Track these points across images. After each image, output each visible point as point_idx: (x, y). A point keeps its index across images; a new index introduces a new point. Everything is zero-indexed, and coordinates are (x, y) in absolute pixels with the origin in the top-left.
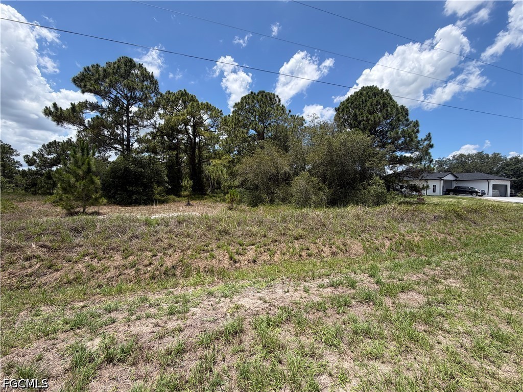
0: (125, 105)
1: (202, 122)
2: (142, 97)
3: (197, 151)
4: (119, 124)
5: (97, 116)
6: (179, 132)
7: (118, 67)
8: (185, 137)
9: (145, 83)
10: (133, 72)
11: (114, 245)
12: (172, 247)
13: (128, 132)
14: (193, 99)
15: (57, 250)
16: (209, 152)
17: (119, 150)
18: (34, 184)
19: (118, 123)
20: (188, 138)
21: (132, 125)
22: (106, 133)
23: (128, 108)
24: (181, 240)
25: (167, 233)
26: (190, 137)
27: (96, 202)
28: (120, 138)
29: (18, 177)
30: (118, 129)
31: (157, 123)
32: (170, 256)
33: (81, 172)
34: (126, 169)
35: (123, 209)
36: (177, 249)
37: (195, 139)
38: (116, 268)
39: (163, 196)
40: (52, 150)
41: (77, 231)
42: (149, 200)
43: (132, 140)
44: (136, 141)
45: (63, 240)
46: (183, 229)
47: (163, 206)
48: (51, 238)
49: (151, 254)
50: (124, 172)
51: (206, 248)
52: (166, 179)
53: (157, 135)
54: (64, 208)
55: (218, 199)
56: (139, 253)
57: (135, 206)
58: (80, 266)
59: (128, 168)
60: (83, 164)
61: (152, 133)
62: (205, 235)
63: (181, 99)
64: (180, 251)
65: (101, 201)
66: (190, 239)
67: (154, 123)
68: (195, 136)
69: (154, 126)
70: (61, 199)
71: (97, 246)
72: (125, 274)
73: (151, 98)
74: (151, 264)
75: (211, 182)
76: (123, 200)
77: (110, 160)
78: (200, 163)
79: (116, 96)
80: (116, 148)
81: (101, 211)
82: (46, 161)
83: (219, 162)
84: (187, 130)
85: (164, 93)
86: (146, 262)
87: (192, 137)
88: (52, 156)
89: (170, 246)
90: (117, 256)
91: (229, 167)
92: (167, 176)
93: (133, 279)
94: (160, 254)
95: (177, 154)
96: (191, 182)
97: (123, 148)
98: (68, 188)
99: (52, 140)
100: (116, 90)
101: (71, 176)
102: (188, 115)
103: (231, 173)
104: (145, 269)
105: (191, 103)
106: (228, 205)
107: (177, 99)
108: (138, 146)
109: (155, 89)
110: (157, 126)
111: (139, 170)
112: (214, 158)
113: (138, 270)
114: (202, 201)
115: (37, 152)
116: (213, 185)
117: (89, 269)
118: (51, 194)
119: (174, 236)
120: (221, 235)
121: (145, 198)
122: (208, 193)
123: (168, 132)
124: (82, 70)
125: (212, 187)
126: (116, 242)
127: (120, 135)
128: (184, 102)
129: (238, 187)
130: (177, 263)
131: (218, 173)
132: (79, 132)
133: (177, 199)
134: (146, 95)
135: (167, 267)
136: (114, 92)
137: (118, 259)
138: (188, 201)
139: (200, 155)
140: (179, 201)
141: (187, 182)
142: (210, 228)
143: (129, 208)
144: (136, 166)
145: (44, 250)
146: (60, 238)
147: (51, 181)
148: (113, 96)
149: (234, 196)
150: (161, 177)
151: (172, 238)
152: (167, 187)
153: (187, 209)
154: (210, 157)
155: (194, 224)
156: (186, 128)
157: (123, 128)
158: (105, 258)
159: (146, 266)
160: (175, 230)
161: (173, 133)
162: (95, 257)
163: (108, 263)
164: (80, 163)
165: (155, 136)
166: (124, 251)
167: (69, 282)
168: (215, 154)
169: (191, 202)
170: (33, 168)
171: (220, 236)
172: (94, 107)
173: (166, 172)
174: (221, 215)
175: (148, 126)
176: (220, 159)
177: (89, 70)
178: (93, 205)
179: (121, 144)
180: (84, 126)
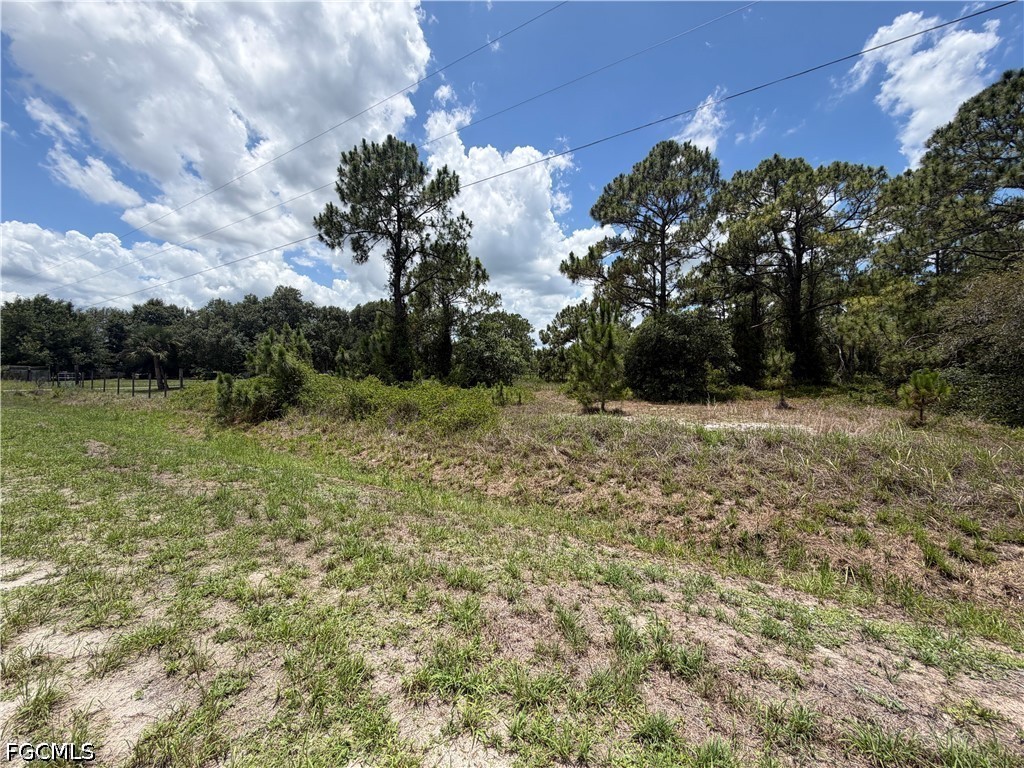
0: (658, 227)
1: (819, 215)
2: (687, 202)
3: (804, 285)
4: (649, 263)
5: (619, 258)
6: (759, 251)
7: (651, 164)
8: (775, 258)
9: (695, 174)
10: (673, 162)
11: (649, 469)
12: (754, 493)
13: (663, 274)
14: (797, 168)
15: (578, 461)
16: (839, 282)
17: (648, 307)
18: (548, 368)
19: (647, 260)
20: (782, 260)
21: (670, 259)
22: (630, 282)
23: (663, 231)
24: (774, 482)
25: (741, 462)
26: (786, 256)
27: (617, 395)
28: (650, 286)
29: (533, 359)
30: (646, 271)
31: (714, 244)
32: (751, 512)
33: (599, 348)
34: (660, 338)
35: (655, 409)
36: (766, 499)
37: (800, 258)
38: (653, 508)
39: (723, 386)
40: (566, 319)
41: (599, 437)
42: (697, 395)
43: (668, 286)
44: (675, 286)
45: (584, 449)
46: (778, 459)
47: (725, 405)
48: (572, 442)
49: (709, 498)
50: (655, 345)
51: (841, 514)
52: (731, 351)
53: (712, 268)
54: (581, 401)
55: (867, 397)
56: (689, 491)
57: (673, 403)
58: (604, 491)
59: (663, 336)
60: (603, 336)
61: (704, 265)
62: (839, 483)
63: (767, 179)
64: (773, 505)
65: (624, 393)
66: (796, 484)
67: (708, 246)
68: (799, 252)
69: (707, 251)
70: (576, 389)
71: (625, 465)
72: (668, 522)
73: (704, 198)
74: (711, 517)
75: (843, 354)
76: (654, 391)
77: (634, 325)
78: (813, 311)
79: (645, 217)
80: (643, 305)
81: (624, 410)
82: (559, 336)
83: (873, 301)
84: (778, 243)
85: (729, 180)
86: (703, 512)
87: (791, 253)
88: (565, 329)
89: (750, 491)
90: (654, 489)
91: (908, 311)
92: (733, 346)
93: (682, 537)
94: (728, 502)
95: (755, 298)
96: (790, 357)
97: (654, 303)
98: (585, 373)
99: (565, 307)
100: (646, 205)
101: (589, 355)
102: (782, 209)
103: (916, 328)
104: (701, 523)
105: (792, 178)
106: (909, 414)
107: (757, 182)
108: (678, 294)
109: (712, 177)
110: (714, 250)
111: (681, 338)
112: (855, 294)
113: (689, 522)
114: (820, 401)
115: (551, 325)
116: (849, 362)
117: (616, 499)
118: (564, 381)
119: (757, 472)
120: (890, 490)
121: (691, 389)
122: (834, 380)
123: (736, 258)
124: (602, 192)
125: (847, 366)
126: (651, 465)
127: (649, 280)
128: (774, 183)
129: (944, 364)
130: (767, 531)
131: (869, 332)
132: (596, 288)
133: (754, 393)
134: (696, 195)
135: (746, 532)
136: (643, 210)
137: (655, 494)
138: (783, 400)
139: (811, 293)
140: (760, 399)
141: (778, 358)
142: (853, 467)
143: (663, 407)
144: (676, 331)
145: (565, 458)
146: (580, 445)
147: (564, 364)
148: (641, 218)
149: (928, 388)
150: (722, 349)
151: (752, 476)
152: (733, 370)
153: (783, 415)
154: (842, 294)
155: (807, 452)
156: (776, 239)
157: (655, 267)
158: (636, 487)
159: (703, 519)
160: (760, 459)
161: (747, 256)
162: (623, 482)
163: (642, 498)
164: (599, 335)
165: (710, 271)
166: (664, 482)
167: (592, 511)
168: (860, 284)
169: (789, 402)
170: (547, 347)
171: (886, 494)
172: (616, 244)
173: (731, 338)
174: (885, 440)
175: (696, 254)
176: (876, 294)
177: (610, 189)
178: (614, 398)
179: (652, 296)
180: (603, 277)
